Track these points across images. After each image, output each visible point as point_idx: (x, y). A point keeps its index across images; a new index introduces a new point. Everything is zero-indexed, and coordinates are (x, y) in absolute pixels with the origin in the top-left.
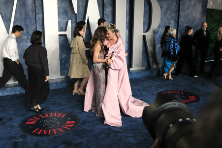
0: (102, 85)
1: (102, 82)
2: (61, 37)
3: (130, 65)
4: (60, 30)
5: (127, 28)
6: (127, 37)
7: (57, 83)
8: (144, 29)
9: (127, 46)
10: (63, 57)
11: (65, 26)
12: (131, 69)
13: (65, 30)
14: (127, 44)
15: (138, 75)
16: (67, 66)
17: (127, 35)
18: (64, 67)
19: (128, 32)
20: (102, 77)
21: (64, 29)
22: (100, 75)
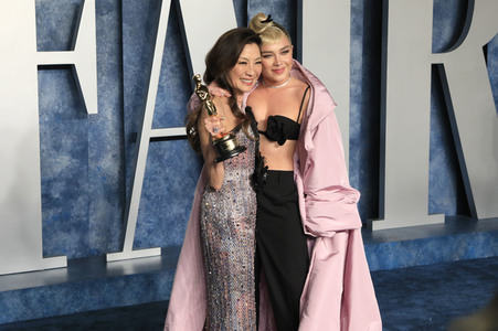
0: (236, 295)
1: (234, 283)
2: (49, 75)
3: (372, 207)
4: (44, 47)
5: (354, 33)
6: (359, 77)
7: (24, 291)
8: (436, 36)
9: (357, 114)
10: (58, 169)
11: (66, 25)
12: (377, 226)
13: (70, 46)
14: (356, 109)
15: (414, 253)
16: (75, 212)
17: (359, 64)
18: (64, 218)
19: (359, 50)
20: (232, 258)
21: (64, 40)
22: (222, 248)
